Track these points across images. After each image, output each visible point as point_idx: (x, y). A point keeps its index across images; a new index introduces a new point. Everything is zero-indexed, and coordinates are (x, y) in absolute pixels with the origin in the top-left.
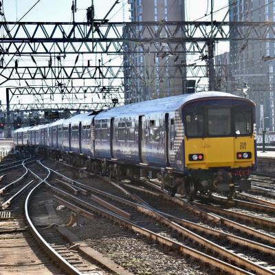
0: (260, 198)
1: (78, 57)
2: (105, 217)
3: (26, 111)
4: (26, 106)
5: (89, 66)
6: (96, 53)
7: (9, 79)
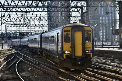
0: (105, 65)
1: (33, 13)
2: (47, 73)
3: (12, 33)
4: (12, 31)
5: (36, 17)
6: (40, 11)
7: (7, 21)
